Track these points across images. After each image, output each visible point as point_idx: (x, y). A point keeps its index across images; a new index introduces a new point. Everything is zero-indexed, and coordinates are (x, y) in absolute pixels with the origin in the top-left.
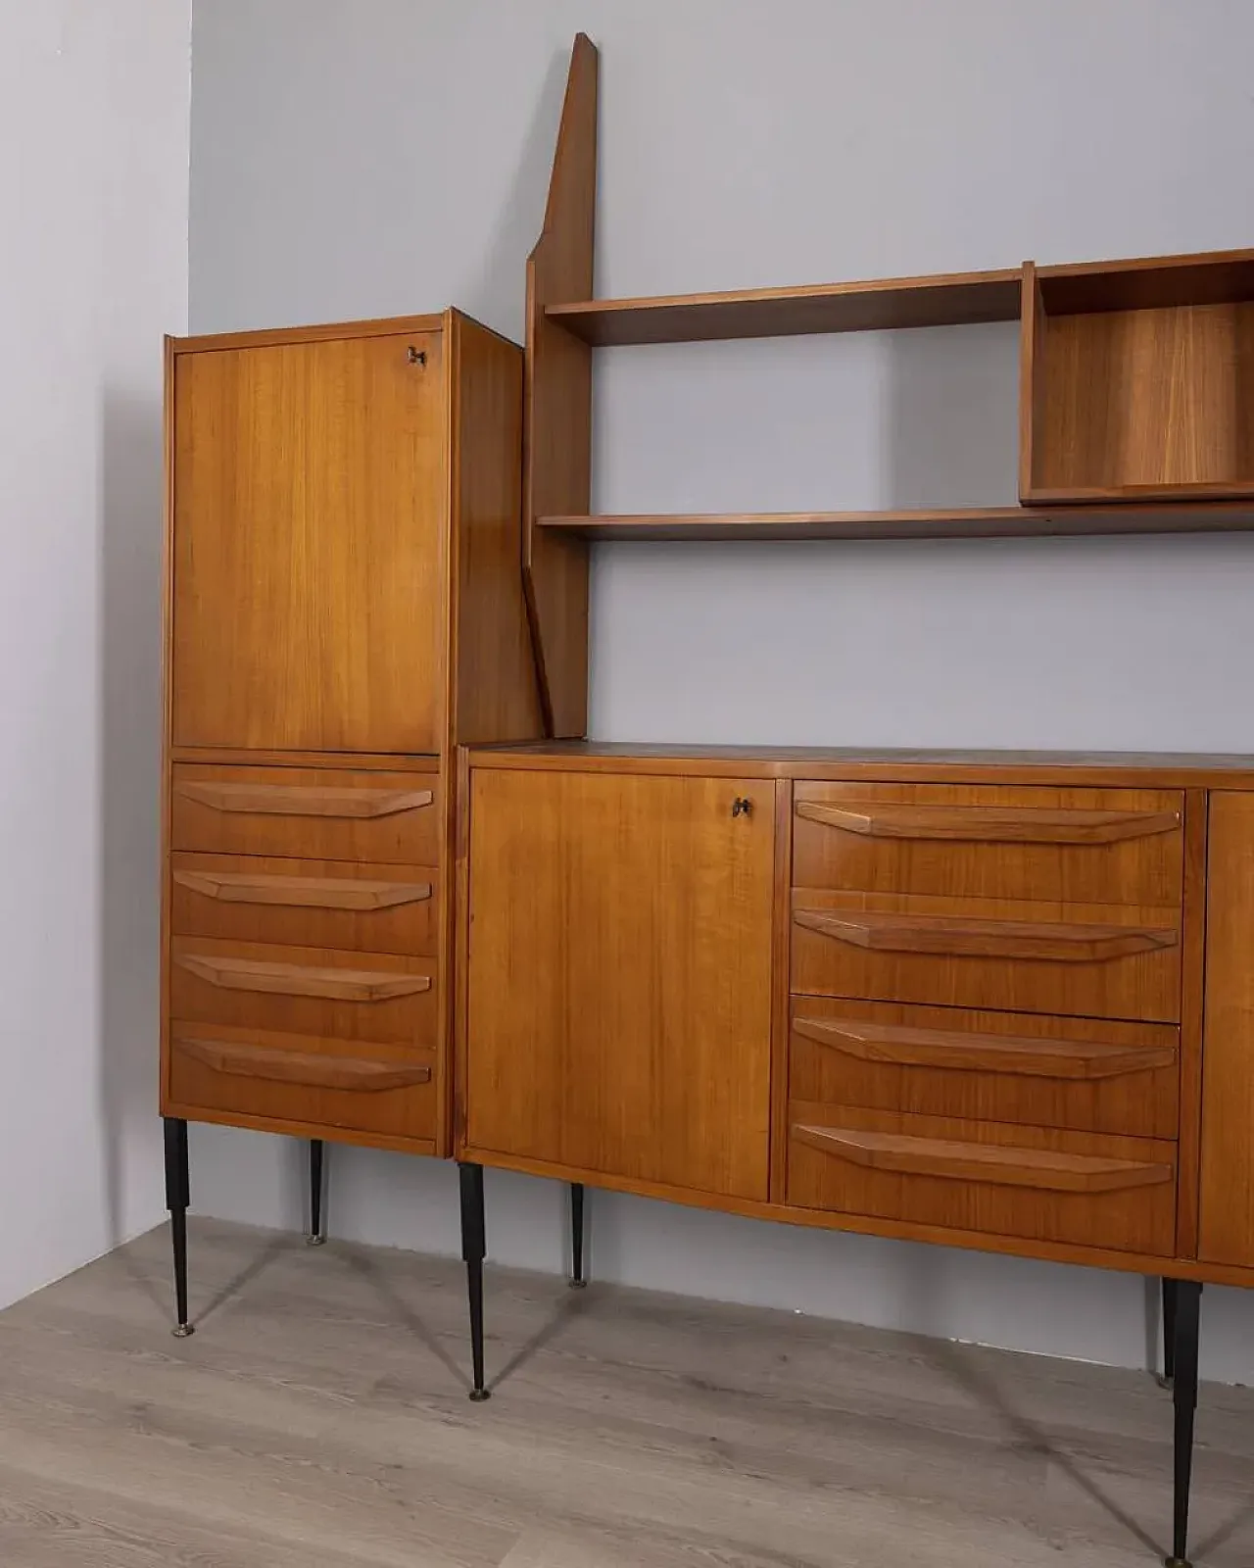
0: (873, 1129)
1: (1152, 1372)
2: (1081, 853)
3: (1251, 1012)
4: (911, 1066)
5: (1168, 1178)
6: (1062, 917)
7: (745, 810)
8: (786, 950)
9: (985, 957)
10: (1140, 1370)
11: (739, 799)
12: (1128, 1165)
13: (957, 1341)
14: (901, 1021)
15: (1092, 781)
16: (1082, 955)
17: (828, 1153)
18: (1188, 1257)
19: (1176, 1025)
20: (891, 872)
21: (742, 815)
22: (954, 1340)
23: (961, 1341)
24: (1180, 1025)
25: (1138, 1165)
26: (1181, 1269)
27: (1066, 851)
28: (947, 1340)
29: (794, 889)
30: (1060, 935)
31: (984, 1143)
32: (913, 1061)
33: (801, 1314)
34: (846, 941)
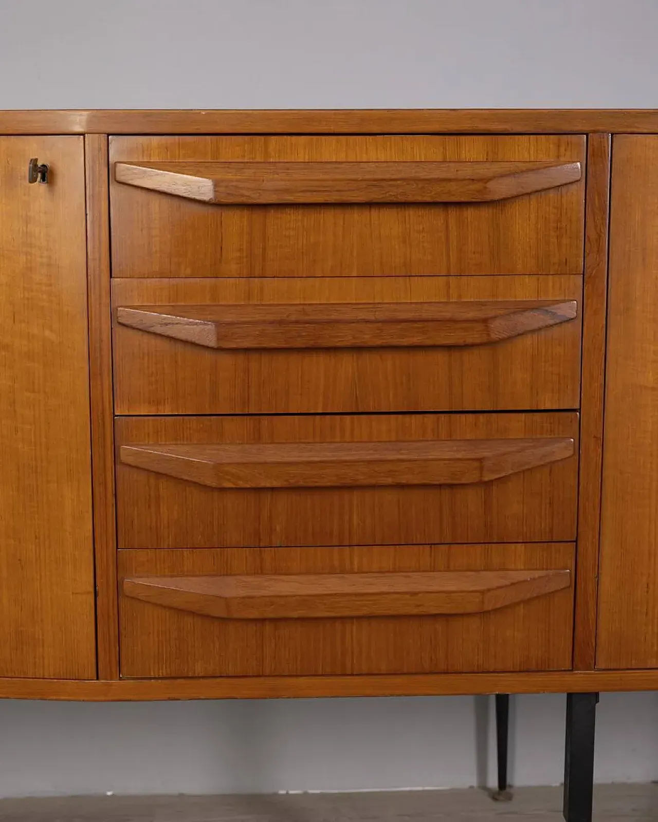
0: (226, 572)
1: (484, 787)
2: (470, 214)
3: (653, 389)
4: (273, 489)
5: (568, 585)
6: (448, 296)
7: (43, 179)
8: (107, 360)
9: (358, 349)
10: (471, 787)
11: (36, 160)
12: (526, 575)
13: (287, 793)
14: (257, 438)
15: (483, 127)
16: (474, 337)
17: (171, 608)
18: (588, 668)
19: (575, 410)
20: (241, 250)
21: (39, 187)
22: (282, 792)
23: (291, 792)
24: (579, 410)
25: (537, 574)
26: (580, 681)
27: (453, 213)
28: (276, 795)
29: (116, 281)
30: (448, 315)
31: (360, 572)
32: (276, 484)
33: (113, 795)
34: (185, 342)
